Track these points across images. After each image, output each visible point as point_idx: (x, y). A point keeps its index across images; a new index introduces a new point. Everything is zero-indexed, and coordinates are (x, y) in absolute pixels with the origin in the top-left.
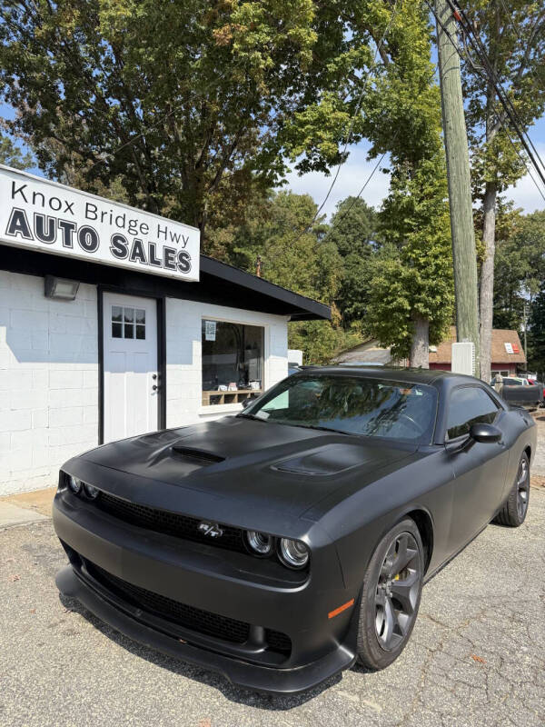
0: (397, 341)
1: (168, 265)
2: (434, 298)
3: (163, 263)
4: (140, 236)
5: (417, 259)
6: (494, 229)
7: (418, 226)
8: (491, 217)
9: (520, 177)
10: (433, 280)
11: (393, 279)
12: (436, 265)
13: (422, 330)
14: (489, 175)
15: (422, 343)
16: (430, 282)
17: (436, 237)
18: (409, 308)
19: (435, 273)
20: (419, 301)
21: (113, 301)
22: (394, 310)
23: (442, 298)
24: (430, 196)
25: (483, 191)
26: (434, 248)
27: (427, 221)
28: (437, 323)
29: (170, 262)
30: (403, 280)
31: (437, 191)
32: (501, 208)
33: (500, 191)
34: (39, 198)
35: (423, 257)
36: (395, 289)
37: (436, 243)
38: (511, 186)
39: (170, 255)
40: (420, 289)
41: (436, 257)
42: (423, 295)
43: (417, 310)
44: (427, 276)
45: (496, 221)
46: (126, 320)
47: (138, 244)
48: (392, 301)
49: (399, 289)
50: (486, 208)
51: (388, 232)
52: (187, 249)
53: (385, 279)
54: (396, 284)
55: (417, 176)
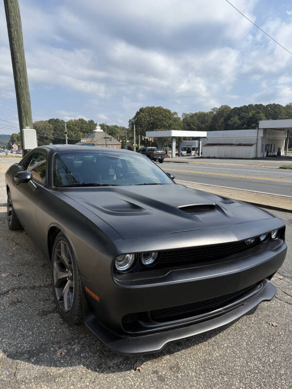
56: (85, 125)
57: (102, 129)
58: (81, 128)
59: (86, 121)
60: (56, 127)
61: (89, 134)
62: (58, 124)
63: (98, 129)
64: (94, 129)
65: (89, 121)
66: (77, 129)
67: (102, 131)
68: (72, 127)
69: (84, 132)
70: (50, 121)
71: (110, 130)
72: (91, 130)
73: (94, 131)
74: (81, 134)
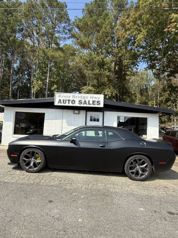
1: (93, 104)
3: (92, 104)
4: (86, 99)
21: (90, 114)
29: (94, 104)
34: (63, 97)
39: (94, 102)
46: (94, 117)
47: (85, 101)
52: (99, 100)
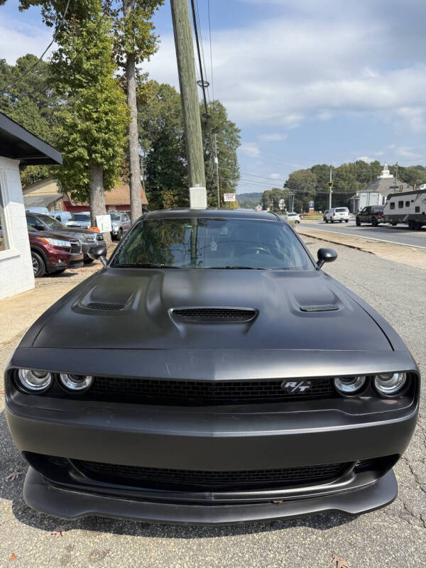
0: (78, 187)
2: (107, 149)
5: (90, 114)
6: (135, 95)
7: (88, 83)
8: (133, 84)
9: (152, 53)
10: (106, 133)
11: (70, 130)
12: (107, 120)
13: (98, 177)
14: (129, 47)
15: (99, 188)
16: (102, 135)
17: (104, 96)
18: (88, 158)
19: (107, 128)
20: (95, 152)
22: (75, 159)
23: (114, 150)
24: (96, 56)
25: (125, 61)
26: (103, 105)
27: (95, 79)
28: (109, 172)
30: (80, 132)
31: (100, 53)
32: (139, 77)
33: (137, 63)
35: (96, 112)
36: (74, 140)
37: (104, 101)
38: (145, 60)
40: (95, 141)
41: (106, 114)
42: (99, 147)
43: (95, 160)
44: (99, 130)
45: (136, 89)
48: (73, 151)
49: (78, 140)
50: (128, 75)
51: (61, 85)
53: (64, 129)
54: (75, 136)
55: (82, 35)
56: (365, 170)
57: (391, 174)
58: (359, 176)
59: (367, 164)
60: (321, 177)
61: (370, 182)
62: (324, 172)
63: (386, 174)
64: (379, 175)
65: (372, 164)
66: (352, 177)
67: (392, 176)
68: (345, 174)
69: (362, 181)
70: (313, 169)
71: (406, 174)
72: (373, 177)
73: (378, 177)
74: (358, 183)
